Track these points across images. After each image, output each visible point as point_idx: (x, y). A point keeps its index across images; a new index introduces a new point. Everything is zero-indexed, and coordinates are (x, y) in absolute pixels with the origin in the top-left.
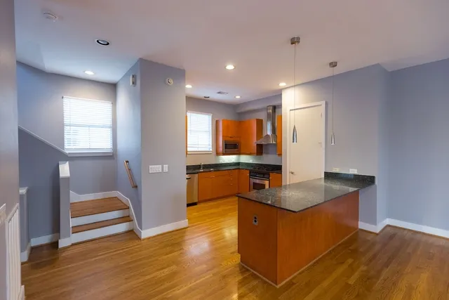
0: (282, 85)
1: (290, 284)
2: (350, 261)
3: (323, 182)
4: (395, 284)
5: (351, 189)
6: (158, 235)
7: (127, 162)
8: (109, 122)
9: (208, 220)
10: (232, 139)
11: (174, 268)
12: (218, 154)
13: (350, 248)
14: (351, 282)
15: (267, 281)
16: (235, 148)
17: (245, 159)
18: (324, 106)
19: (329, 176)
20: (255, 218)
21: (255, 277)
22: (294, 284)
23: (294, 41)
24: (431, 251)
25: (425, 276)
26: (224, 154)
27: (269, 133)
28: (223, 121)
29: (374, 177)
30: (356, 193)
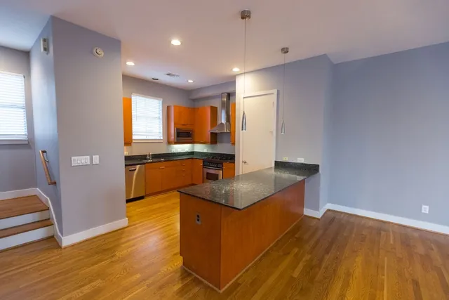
0: (236, 70)
1: (236, 285)
2: (296, 250)
3: (273, 172)
4: (335, 271)
5: (300, 178)
6: (87, 240)
7: (44, 152)
8: (21, 101)
9: (154, 216)
10: (184, 127)
11: (98, 283)
12: (169, 143)
13: (296, 236)
14: (296, 274)
15: (211, 285)
16: (189, 137)
17: (200, 148)
18: (276, 93)
19: (279, 165)
20: (198, 216)
21: (198, 282)
22: (239, 284)
23: (245, 15)
24: (364, 233)
25: (359, 260)
26: (176, 143)
27: (223, 121)
28: (174, 106)
29: (318, 166)
30: (303, 181)
